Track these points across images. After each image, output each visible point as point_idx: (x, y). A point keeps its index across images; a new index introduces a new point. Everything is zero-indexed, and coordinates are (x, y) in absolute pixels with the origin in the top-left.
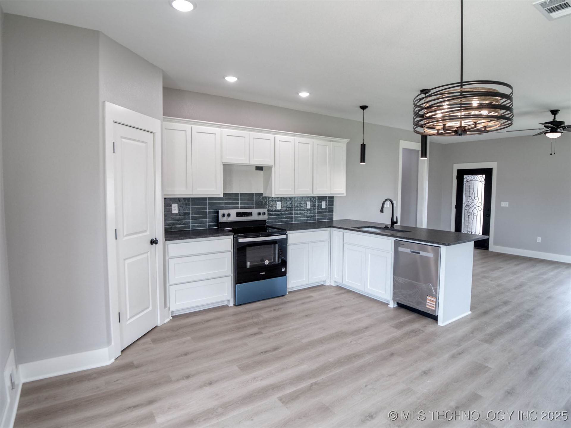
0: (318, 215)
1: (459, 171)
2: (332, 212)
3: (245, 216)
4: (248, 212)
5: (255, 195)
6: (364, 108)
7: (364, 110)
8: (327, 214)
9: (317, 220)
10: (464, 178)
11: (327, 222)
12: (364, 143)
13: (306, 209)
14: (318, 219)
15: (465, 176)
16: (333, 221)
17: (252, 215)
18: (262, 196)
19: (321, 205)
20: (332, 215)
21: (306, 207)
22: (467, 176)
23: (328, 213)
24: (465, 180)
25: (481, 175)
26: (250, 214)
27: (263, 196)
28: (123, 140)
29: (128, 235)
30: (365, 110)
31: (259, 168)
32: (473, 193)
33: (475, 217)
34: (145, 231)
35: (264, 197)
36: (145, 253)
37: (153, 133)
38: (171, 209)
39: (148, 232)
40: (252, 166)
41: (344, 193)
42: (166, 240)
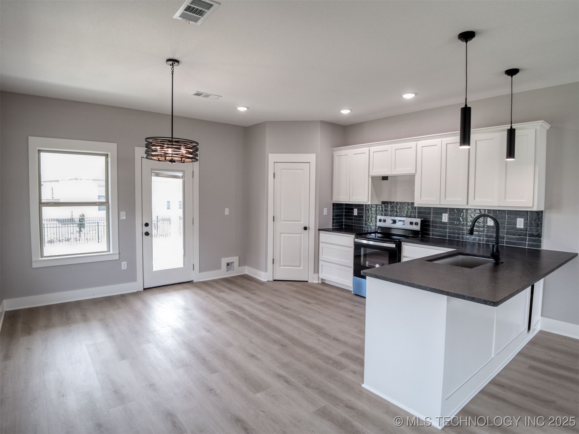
0: (507, 237)
2: (539, 236)
6: (512, 72)
7: (512, 77)
8: (527, 237)
9: (506, 244)
11: (527, 250)
13: (487, 226)
14: (529, 245)
16: (540, 250)
19: (515, 224)
20: (540, 242)
21: (487, 223)
23: (529, 236)
28: (283, 171)
29: (283, 221)
30: (514, 76)
31: (385, 178)
34: (300, 221)
36: (299, 234)
37: (310, 163)
38: (353, 212)
39: (302, 222)
40: (381, 176)
41: (532, 206)
42: (319, 230)
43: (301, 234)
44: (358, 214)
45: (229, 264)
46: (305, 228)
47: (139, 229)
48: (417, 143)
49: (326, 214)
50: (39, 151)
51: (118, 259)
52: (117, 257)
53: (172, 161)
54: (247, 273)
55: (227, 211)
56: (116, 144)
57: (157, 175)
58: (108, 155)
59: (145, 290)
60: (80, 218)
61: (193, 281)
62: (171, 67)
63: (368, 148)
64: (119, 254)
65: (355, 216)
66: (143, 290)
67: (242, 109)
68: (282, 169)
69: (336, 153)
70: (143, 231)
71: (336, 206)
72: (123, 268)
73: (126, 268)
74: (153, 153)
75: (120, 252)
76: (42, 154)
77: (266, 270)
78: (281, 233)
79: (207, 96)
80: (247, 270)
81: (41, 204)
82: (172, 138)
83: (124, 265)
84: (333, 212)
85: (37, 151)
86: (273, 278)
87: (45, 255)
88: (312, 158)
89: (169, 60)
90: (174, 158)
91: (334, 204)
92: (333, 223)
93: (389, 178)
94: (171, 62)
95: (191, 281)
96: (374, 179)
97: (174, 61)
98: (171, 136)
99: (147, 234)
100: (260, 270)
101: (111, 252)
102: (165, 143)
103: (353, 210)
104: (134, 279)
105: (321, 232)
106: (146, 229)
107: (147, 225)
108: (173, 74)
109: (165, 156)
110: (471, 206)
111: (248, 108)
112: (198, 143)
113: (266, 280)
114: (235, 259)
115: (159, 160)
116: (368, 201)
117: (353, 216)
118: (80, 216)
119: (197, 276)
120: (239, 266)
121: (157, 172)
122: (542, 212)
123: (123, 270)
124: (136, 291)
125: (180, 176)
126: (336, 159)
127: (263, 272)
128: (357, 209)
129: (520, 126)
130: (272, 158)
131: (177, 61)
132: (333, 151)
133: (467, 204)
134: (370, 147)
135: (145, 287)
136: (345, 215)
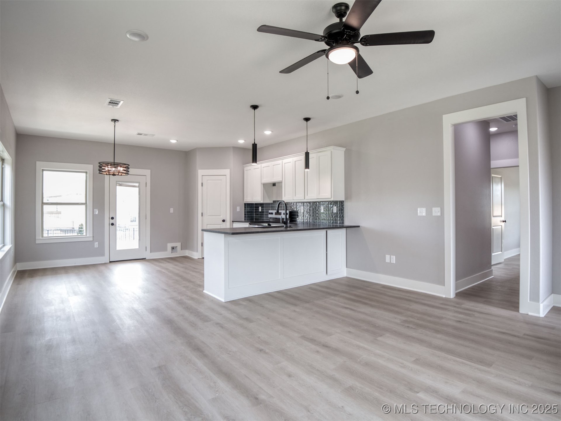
0: (329, 219)
2: (343, 216)
8: (338, 218)
12: (308, 152)
28: (208, 181)
29: (209, 216)
31: (274, 185)
34: (220, 216)
36: (220, 225)
37: (226, 175)
38: (258, 210)
39: (222, 217)
40: (271, 183)
41: (330, 197)
42: (233, 221)
43: (221, 225)
44: (261, 210)
45: (174, 248)
46: (224, 221)
47: (107, 221)
48: (282, 161)
49: (239, 211)
50: (43, 170)
51: (92, 240)
52: (91, 239)
53: (114, 175)
54: (187, 255)
55: (172, 210)
56: (92, 165)
57: (120, 185)
58: (87, 172)
59: (111, 263)
60: (79, 227)
61: (145, 258)
62: (114, 123)
63: (260, 165)
64: (93, 237)
65: (260, 212)
66: (109, 262)
67: (173, 141)
68: (208, 180)
69: (245, 169)
70: (110, 222)
71: (247, 205)
72: (95, 247)
73: (97, 247)
74: (103, 170)
75: (94, 236)
76: (44, 172)
77: (197, 251)
78: (207, 225)
79: (146, 135)
80: (187, 253)
81: (43, 203)
82: (114, 162)
83: (96, 245)
84: (245, 210)
85: (41, 170)
86: (202, 257)
87: (44, 236)
88: (227, 172)
89: (112, 120)
90: (115, 173)
91: (245, 204)
92: (245, 217)
93: (276, 184)
94: (114, 121)
95: (144, 259)
96: (265, 185)
97: (115, 121)
98: (113, 160)
99: (112, 224)
100: (194, 252)
101: (88, 236)
102: (109, 165)
103: (259, 208)
104: (103, 255)
105: (234, 223)
106: (112, 221)
107: (112, 218)
108: (115, 127)
109: (109, 172)
110: (307, 199)
111: (177, 141)
112: (129, 165)
113: (197, 258)
114: (178, 245)
115: (107, 175)
116: (261, 200)
117: (259, 212)
118: (80, 225)
119: (148, 255)
120: (181, 250)
121: (120, 183)
122: (343, 201)
123: (96, 248)
124: (104, 263)
125: (137, 186)
126: (245, 172)
127: (195, 252)
128: (261, 207)
129: (323, 150)
130: (201, 172)
131: (118, 120)
132: (244, 167)
133: (305, 199)
134: (262, 164)
135: (110, 261)
136: (255, 212)
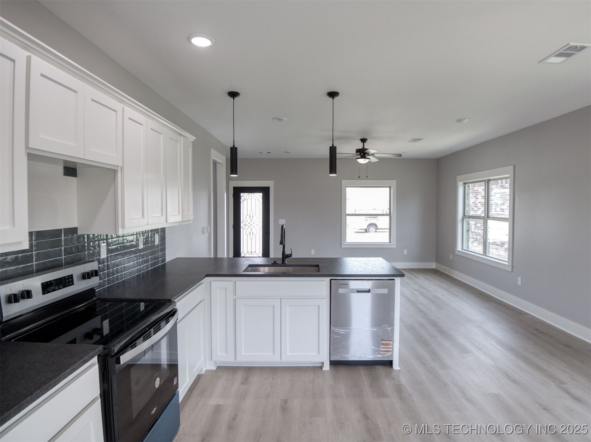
0: (151, 259)
1: (235, 188)
3: (59, 289)
4: (65, 277)
5: (64, 235)
9: (151, 267)
10: (241, 196)
13: (138, 250)
14: (151, 265)
15: (242, 194)
16: (165, 264)
17: (72, 281)
18: (76, 233)
19: (154, 241)
21: (138, 246)
22: (244, 194)
23: (160, 252)
24: (242, 198)
25: (259, 194)
26: (67, 281)
27: (78, 234)
32: (251, 211)
33: (254, 236)
35: (80, 236)
